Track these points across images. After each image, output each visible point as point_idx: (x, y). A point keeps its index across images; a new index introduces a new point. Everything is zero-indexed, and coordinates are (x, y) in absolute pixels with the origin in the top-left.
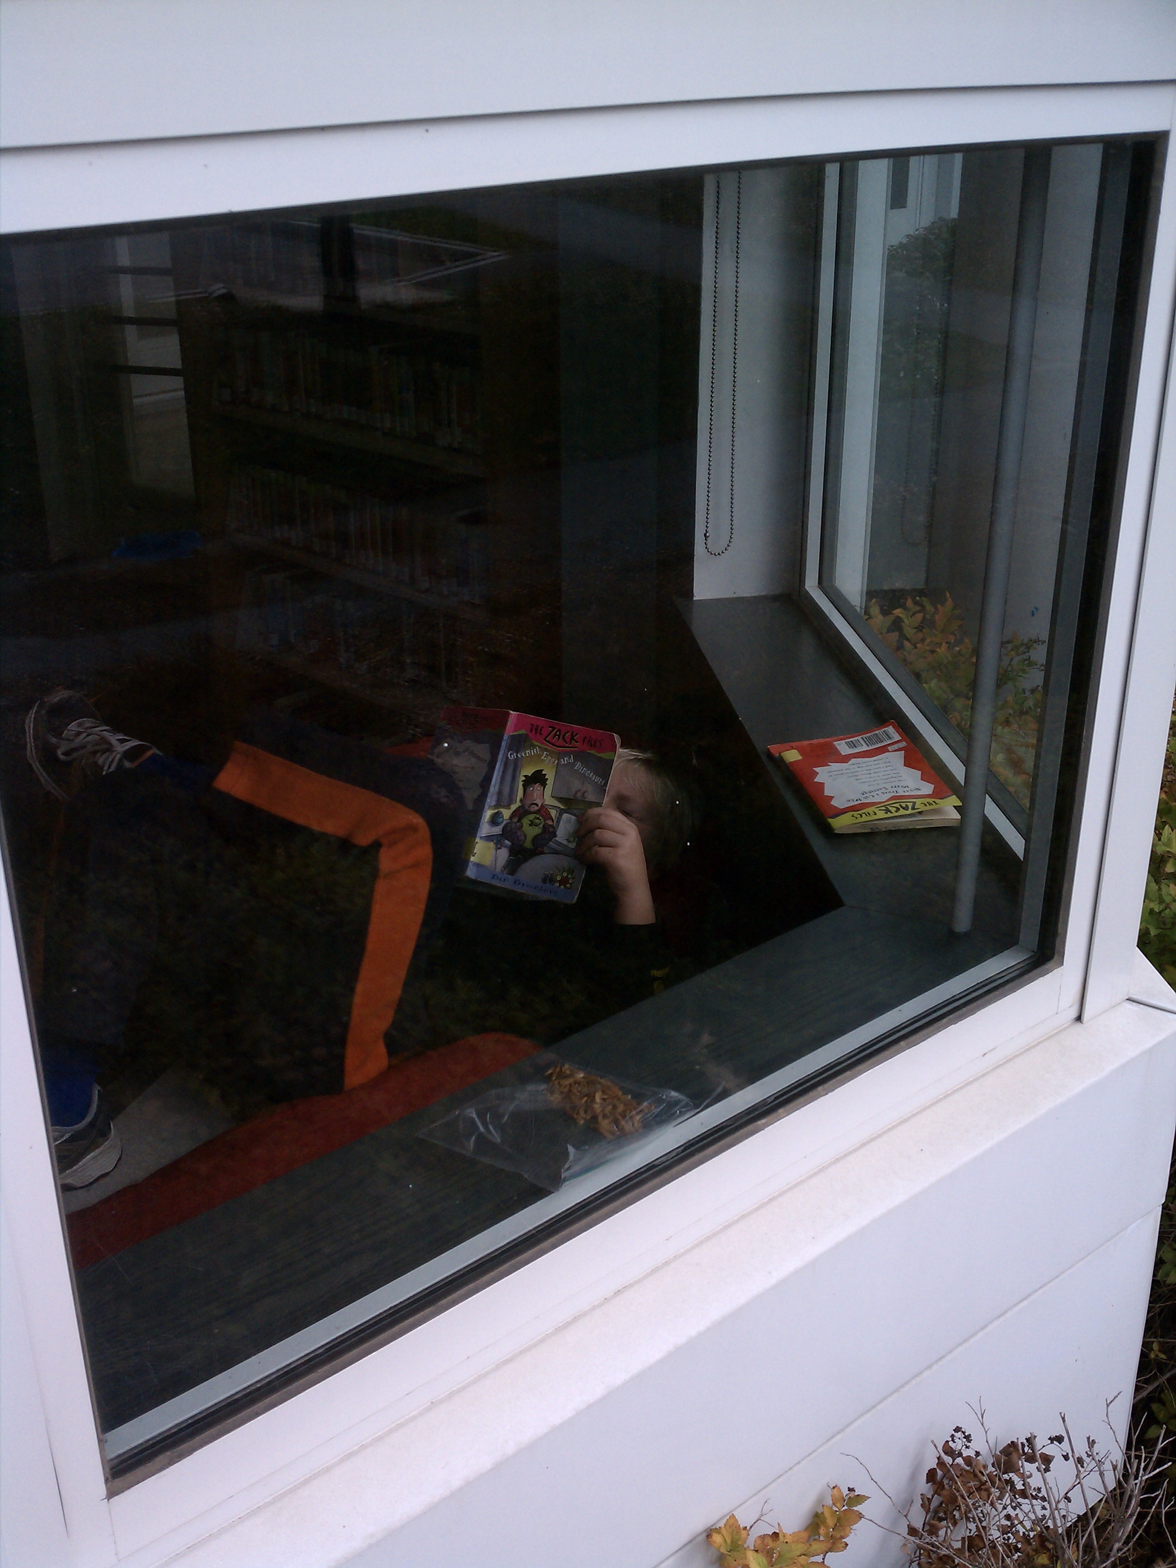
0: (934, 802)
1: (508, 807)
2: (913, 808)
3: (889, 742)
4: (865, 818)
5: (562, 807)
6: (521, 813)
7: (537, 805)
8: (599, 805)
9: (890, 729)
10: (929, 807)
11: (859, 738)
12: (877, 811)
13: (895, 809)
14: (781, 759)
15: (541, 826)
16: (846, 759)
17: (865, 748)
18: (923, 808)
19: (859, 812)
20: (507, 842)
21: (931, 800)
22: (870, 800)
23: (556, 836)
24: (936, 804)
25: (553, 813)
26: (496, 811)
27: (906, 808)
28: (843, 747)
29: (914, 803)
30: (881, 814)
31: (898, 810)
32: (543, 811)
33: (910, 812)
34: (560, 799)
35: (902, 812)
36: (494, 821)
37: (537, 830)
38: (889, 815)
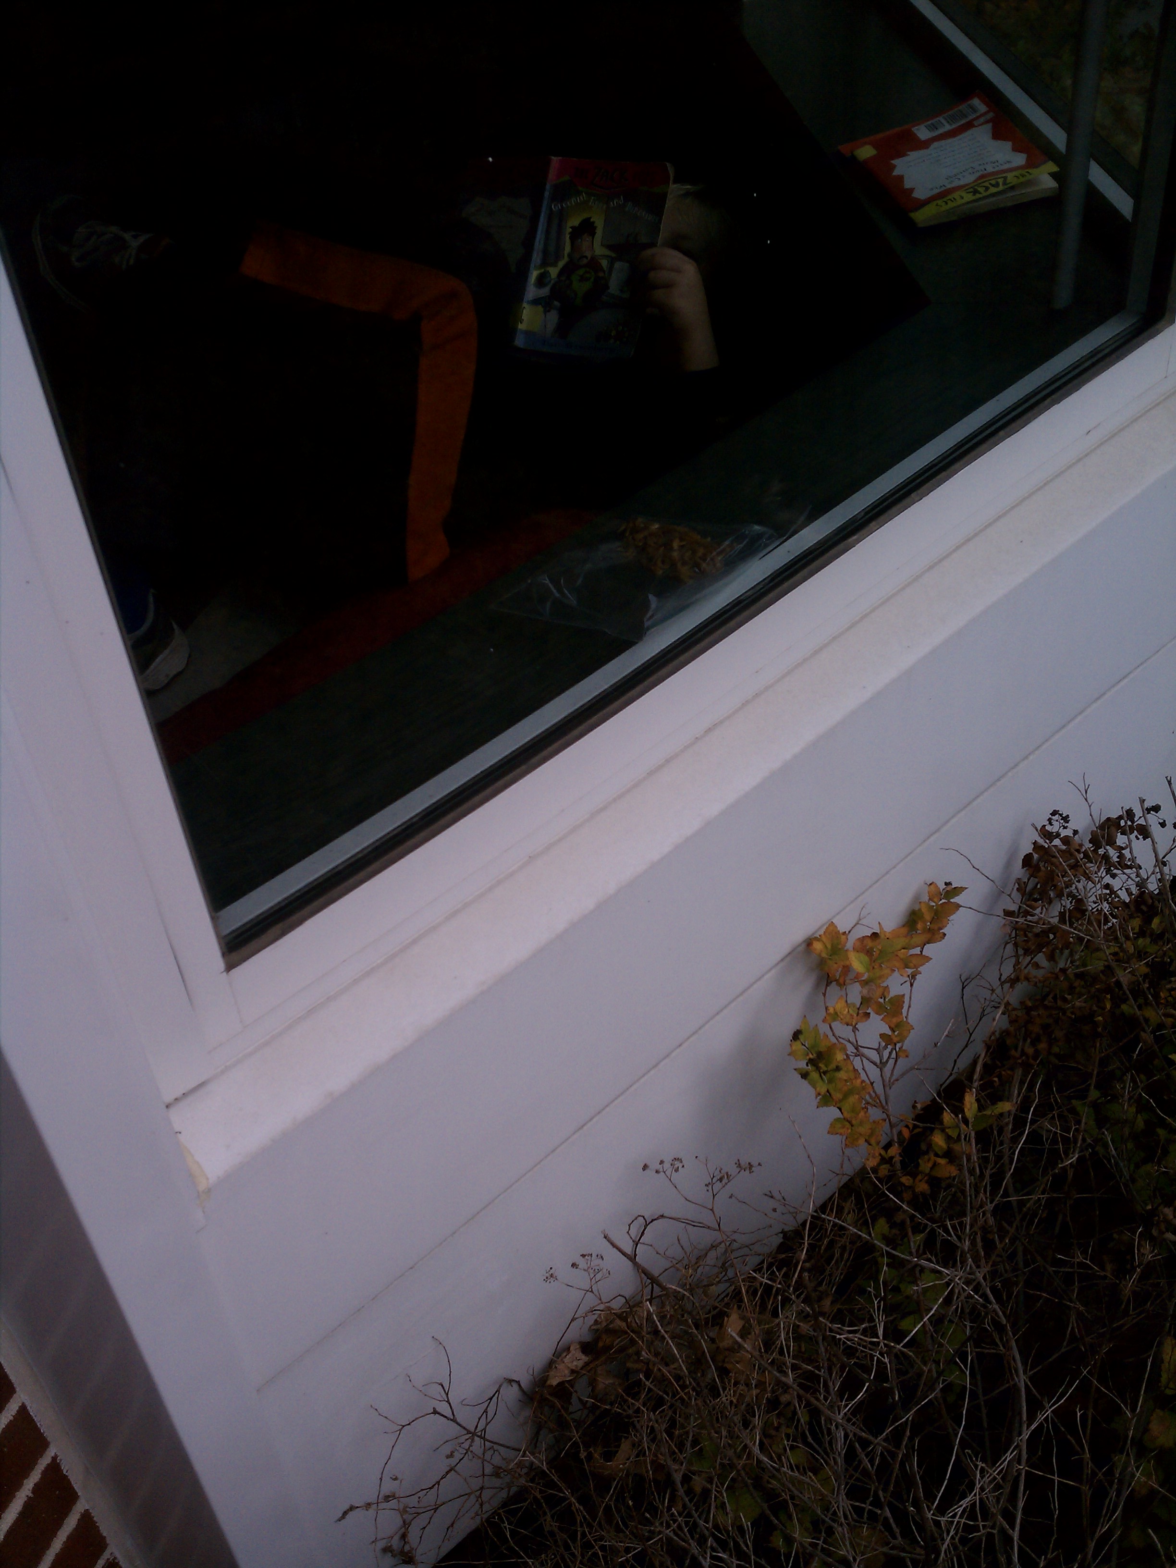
0: (1028, 172)
1: (554, 264)
2: (1004, 184)
3: (974, 116)
4: (951, 205)
5: (614, 255)
7: (586, 257)
8: (653, 245)
9: (976, 102)
10: (1022, 180)
11: (941, 119)
12: (964, 194)
13: (984, 188)
14: (854, 158)
15: (592, 279)
16: (925, 145)
17: (947, 127)
18: (1015, 182)
19: (945, 199)
20: (557, 304)
21: (1024, 172)
22: (956, 183)
23: (608, 288)
24: (1031, 174)
25: (604, 263)
26: (543, 270)
27: (997, 185)
28: (922, 133)
29: (1005, 178)
30: (969, 197)
31: (987, 189)
32: (594, 264)
33: (1001, 188)
34: (610, 247)
35: (993, 190)
36: (541, 281)
37: (588, 285)
38: (978, 196)
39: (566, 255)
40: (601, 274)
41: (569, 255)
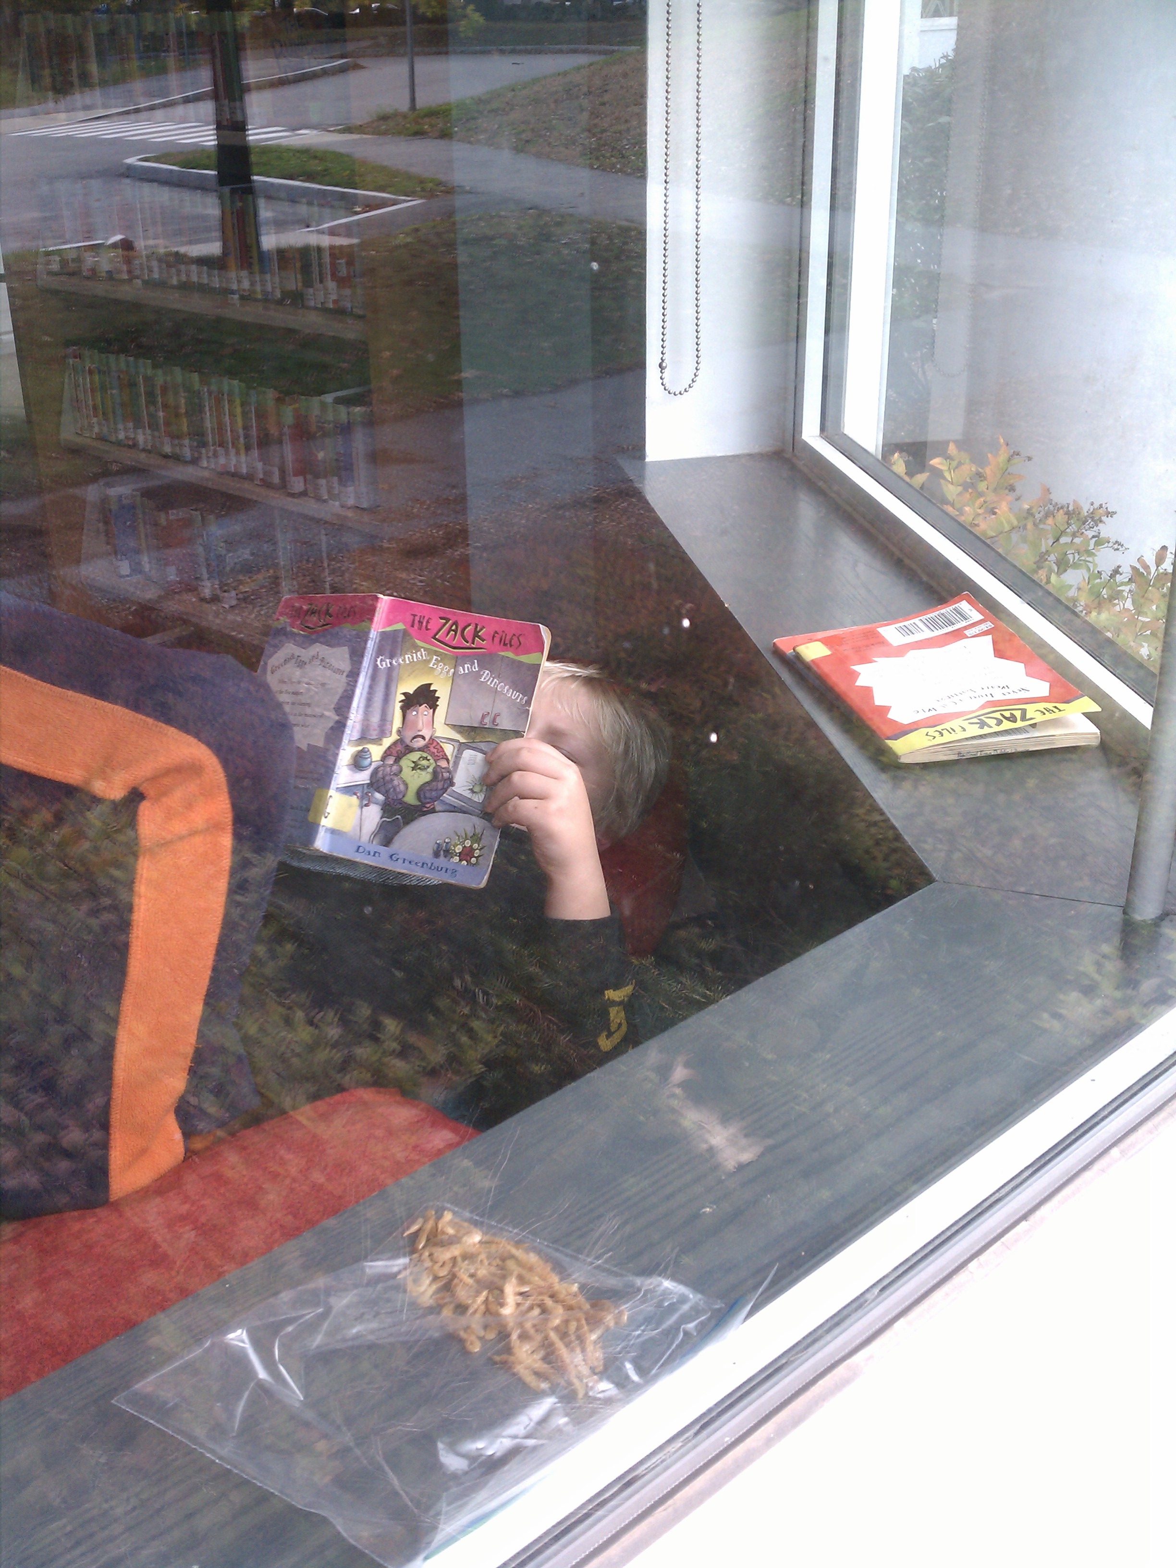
0: (1055, 707)
1: (378, 741)
2: (1023, 718)
3: (964, 624)
4: (947, 738)
5: (462, 740)
6: (399, 750)
7: (423, 738)
9: (964, 606)
10: (1048, 716)
11: (917, 621)
12: (965, 724)
13: (995, 721)
14: (798, 656)
16: (901, 651)
17: (927, 634)
18: (1039, 718)
19: (939, 728)
20: (379, 796)
21: (1050, 706)
22: (951, 709)
23: (452, 784)
24: (1060, 710)
25: (449, 749)
26: (360, 748)
27: (1013, 719)
28: (891, 633)
29: (1024, 712)
30: (975, 731)
31: (999, 722)
33: (1020, 724)
34: (459, 728)
35: (1007, 725)
36: (357, 763)
37: (425, 777)
38: (986, 730)
39: (394, 730)
40: (443, 764)
41: (399, 732)
